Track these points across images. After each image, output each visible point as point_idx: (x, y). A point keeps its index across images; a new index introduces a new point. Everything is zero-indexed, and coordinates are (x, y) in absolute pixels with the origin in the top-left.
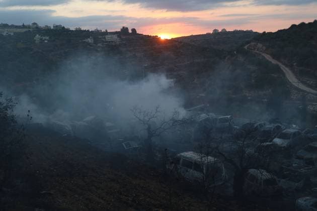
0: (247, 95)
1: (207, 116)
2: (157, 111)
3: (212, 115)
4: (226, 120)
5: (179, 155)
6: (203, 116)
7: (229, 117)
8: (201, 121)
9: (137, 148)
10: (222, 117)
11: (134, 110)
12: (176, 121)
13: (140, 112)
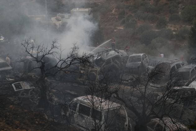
0: (173, 29)
1: (117, 54)
2: (53, 47)
3: (123, 52)
4: (139, 59)
5: (75, 99)
6: (112, 53)
7: (142, 55)
8: (109, 60)
9: (30, 89)
10: (134, 55)
11: (26, 45)
12: (75, 59)
13: (33, 48)
